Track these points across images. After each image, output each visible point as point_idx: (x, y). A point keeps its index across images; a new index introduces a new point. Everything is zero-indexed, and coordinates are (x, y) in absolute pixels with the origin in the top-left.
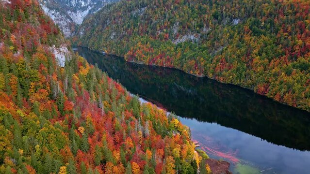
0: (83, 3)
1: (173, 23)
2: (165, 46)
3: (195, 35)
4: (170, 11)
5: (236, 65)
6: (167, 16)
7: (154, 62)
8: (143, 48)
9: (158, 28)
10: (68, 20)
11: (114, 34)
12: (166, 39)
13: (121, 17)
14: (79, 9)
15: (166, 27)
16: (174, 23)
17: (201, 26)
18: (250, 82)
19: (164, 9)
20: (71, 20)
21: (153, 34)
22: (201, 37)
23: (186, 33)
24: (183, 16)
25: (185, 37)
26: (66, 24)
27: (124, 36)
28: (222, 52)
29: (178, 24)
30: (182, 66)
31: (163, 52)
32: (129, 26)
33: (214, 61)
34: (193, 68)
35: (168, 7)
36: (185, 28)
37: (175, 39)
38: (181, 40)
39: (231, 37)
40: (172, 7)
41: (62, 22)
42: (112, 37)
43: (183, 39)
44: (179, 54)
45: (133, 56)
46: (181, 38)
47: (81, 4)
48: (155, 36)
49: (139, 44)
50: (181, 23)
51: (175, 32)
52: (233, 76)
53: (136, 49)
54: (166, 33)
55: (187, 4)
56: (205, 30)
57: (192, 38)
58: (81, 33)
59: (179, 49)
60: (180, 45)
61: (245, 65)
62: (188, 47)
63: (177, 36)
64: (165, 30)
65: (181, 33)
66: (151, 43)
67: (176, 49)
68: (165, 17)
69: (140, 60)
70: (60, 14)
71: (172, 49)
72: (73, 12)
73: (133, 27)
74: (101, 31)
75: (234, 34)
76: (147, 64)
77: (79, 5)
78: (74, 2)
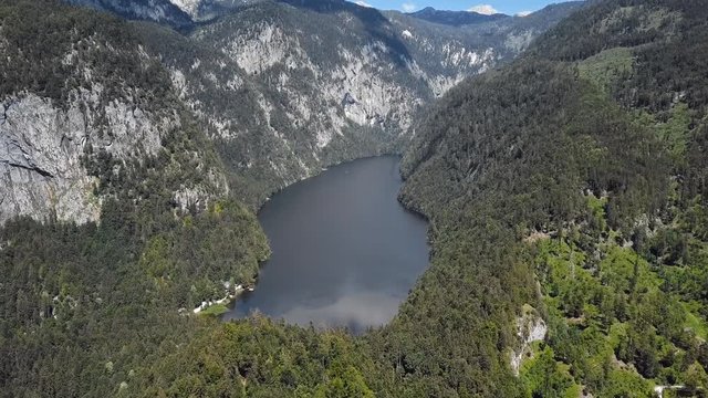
0: (474, 58)
10: (418, 100)
14: (463, 71)
20: (427, 98)
26: (408, 109)
41: (401, 106)
47: (470, 60)
70: (403, 90)
77: (464, 61)
78: (456, 56)
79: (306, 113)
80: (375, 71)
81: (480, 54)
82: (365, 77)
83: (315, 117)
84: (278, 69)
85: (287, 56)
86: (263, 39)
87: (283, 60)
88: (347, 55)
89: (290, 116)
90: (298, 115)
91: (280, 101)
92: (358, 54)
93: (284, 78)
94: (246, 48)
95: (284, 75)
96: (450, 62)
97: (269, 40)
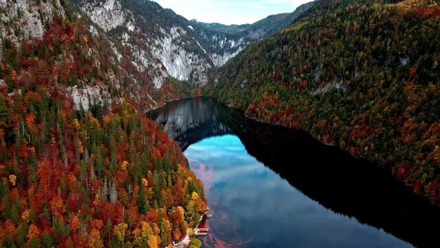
0: (233, 43)
1: (314, 66)
2: (297, 98)
3: (342, 82)
4: (315, 49)
5: (380, 129)
6: (310, 55)
7: (278, 119)
8: (268, 100)
9: (294, 73)
10: (208, 64)
11: (245, 81)
12: (302, 87)
13: (256, 58)
14: (227, 51)
15: (305, 72)
16: (316, 65)
17: (351, 69)
18: (391, 157)
19: (307, 45)
20: (212, 64)
21: (286, 81)
22: (350, 85)
23: (330, 79)
24: (330, 55)
25: (328, 85)
26: (203, 69)
27: (256, 83)
28: (367, 108)
29: (322, 66)
30: (310, 128)
31: (292, 106)
32: (263, 71)
33: (352, 122)
34: (321, 131)
35: (314, 43)
36: (331, 72)
37: (315, 88)
38: (323, 90)
39: (387, 85)
40: (319, 43)
41: (199, 68)
42: (242, 86)
43: (325, 89)
44: (313, 110)
45: (253, 111)
46: (323, 87)
47: (231, 45)
48: (289, 83)
49: (265, 95)
50: (326, 66)
51: (317, 78)
52: (369, 146)
53: (259, 102)
54: (304, 79)
55: (342, 37)
56: (356, 75)
57: (338, 86)
58: (216, 80)
59: (315, 102)
60: (318, 97)
61: (392, 130)
62: (327, 100)
63: (318, 84)
64: (302, 75)
65: (324, 80)
66: (281, 93)
67: (311, 103)
68: (306, 57)
69: (261, 116)
70: (199, 58)
71: (306, 102)
72: (219, 56)
73: (267, 71)
74: (235, 77)
75: (391, 81)
76: (269, 122)
77: (227, 45)
78: (222, 42)
79: (146, 63)
80: (180, 44)
81: (236, 41)
82: (175, 48)
83: (151, 65)
84: (121, 29)
85: (127, 21)
86: (107, 7)
87: (125, 24)
88: (162, 31)
89: (134, 64)
90: (140, 63)
91: (126, 52)
92: (168, 32)
93: (126, 36)
94: (94, 12)
95: (126, 34)
96: (218, 45)
97: (111, 9)
